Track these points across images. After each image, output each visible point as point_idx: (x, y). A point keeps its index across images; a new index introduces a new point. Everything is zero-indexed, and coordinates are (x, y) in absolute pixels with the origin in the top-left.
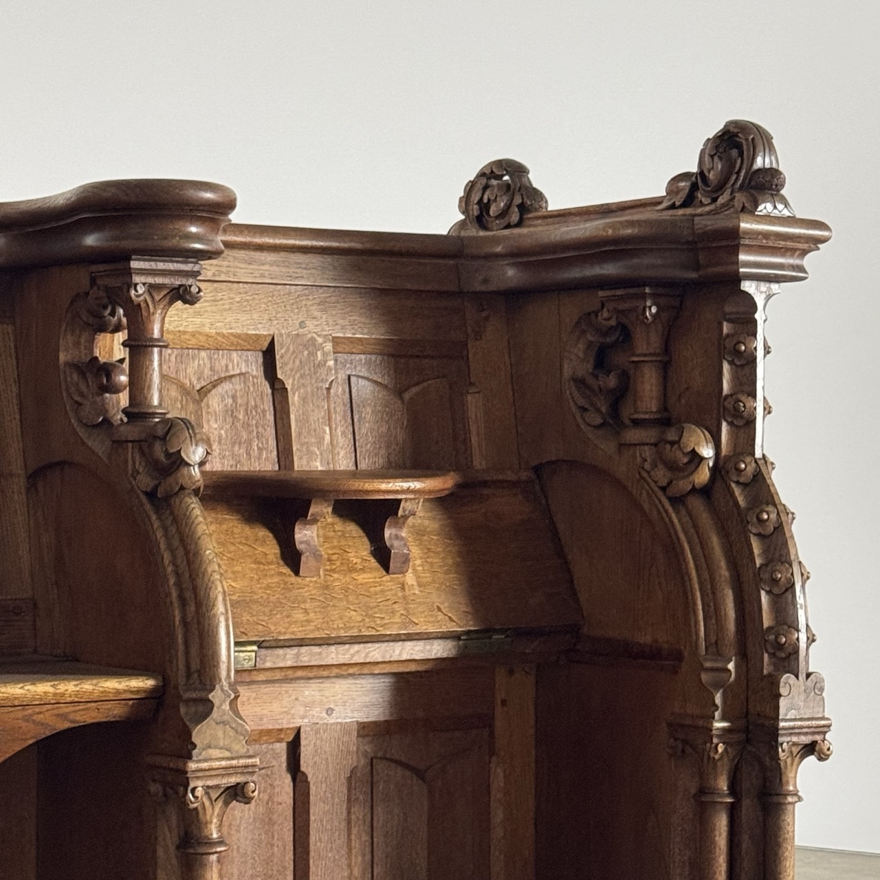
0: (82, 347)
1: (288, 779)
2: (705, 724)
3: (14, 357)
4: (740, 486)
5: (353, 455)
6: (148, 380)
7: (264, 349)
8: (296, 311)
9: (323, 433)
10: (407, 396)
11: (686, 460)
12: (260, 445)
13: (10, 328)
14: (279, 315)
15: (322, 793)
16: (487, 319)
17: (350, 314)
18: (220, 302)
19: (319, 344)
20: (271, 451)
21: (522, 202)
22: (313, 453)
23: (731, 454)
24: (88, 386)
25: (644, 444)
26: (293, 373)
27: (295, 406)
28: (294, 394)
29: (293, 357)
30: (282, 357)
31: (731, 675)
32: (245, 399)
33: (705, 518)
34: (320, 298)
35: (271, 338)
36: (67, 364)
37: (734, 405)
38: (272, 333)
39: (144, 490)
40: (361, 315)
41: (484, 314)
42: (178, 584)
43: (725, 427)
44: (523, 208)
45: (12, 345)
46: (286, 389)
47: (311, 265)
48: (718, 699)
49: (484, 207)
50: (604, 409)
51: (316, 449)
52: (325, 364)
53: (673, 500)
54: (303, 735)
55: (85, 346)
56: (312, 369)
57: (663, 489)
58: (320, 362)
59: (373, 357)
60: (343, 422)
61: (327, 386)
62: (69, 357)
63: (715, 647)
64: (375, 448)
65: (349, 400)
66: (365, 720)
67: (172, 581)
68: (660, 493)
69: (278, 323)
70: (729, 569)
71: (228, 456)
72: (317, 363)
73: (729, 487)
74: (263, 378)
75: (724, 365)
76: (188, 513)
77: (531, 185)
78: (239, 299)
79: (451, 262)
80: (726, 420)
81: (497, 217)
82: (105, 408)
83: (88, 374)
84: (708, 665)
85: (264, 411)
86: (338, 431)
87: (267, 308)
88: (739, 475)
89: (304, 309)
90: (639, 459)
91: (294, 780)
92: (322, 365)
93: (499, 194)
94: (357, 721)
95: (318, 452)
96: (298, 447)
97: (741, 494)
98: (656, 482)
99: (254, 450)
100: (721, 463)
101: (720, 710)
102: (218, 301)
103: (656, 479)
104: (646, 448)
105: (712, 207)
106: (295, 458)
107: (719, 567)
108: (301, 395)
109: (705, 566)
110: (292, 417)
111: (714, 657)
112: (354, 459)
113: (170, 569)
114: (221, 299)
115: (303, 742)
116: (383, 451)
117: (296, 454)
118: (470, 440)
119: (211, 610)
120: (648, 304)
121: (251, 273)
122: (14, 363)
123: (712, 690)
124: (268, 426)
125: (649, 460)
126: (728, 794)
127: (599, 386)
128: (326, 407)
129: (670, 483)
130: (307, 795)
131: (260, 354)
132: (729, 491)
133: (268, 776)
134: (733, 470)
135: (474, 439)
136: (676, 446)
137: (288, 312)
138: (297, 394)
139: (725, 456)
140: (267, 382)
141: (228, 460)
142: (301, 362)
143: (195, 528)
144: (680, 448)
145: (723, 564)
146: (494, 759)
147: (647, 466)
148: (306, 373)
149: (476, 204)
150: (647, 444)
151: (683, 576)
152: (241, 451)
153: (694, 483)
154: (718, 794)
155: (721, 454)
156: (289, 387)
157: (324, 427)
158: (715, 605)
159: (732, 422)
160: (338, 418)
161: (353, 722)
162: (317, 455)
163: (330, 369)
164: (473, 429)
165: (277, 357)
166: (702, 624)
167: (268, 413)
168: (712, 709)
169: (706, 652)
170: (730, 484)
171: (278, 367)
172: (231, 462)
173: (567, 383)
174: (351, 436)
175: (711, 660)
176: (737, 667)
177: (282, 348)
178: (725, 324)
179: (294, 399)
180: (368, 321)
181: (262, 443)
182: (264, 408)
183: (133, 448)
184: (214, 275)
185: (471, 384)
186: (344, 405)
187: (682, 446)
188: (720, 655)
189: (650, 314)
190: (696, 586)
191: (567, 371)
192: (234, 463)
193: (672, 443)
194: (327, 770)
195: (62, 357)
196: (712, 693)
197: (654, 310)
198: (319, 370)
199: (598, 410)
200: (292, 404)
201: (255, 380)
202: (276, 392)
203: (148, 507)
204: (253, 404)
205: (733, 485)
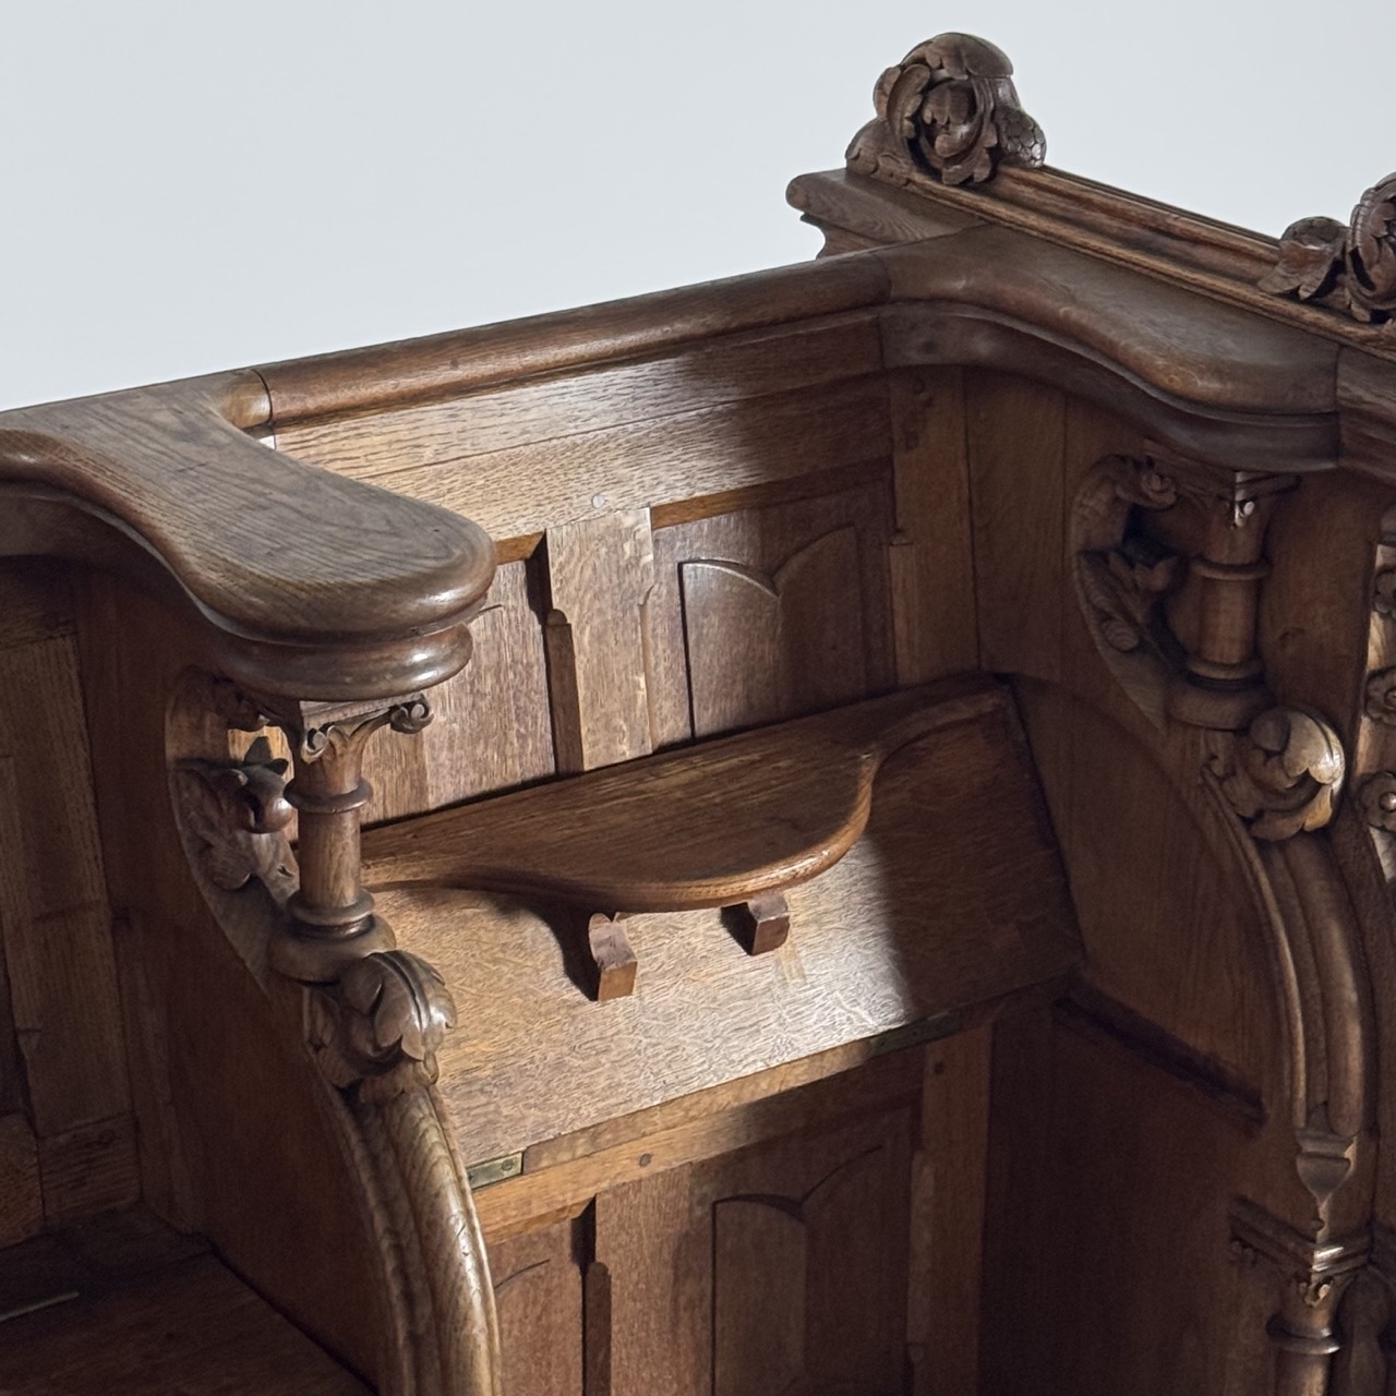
0: (207, 736)
1: (574, 1273)
2: (1300, 1251)
3: (77, 694)
4: (1387, 834)
5: (687, 706)
6: (335, 866)
7: (529, 555)
8: (586, 476)
9: (634, 689)
10: (782, 579)
11: (1290, 785)
12: (522, 730)
13: (68, 644)
14: (556, 493)
15: (631, 1287)
16: (929, 403)
17: (684, 457)
18: (448, 496)
19: (627, 529)
20: (542, 736)
21: (999, 143)
22: (617, 729)
23: (1373, 771)
24: (220, 810)
25: (1216, 729)
26: (581, 593)
27: (585, 655)
28: (582, 633)
29: (580, 564)
30: (560, 571)
31: (1347, 1168)
32: (494, 655)
33: (1319, 891)
34: (628, 442)
35: (541, 537)
36: (179, 761)
37: (1386, 694)
38: (542, 529)
39: (335, 1082)
40: (703, 454)
41: (923, 397)
42: (402, 1271)
43: (1365, 726)
44: (998, 155)
45: (73, 672)
46: (569, 626)
47: (612, 390)
48: (1323, 1208)
49: (923, 132)
50: (1139, 618)
51: (622, 722)
52: (638, 564)
53: (1262, 845)
54: (599, 1208)
55: (212, 734)
56: (614, 578)
57: (1248, 822)
58: (629, 562)
59: (723, 519)
60: (668, 652)
61: (641, 603)
62: (184, 751)
63: (1325, 1112)
64: (725, 685)
65: (679, 609)
66: (704, 1157)
67: (390, 1266)
68: (1240, 829)
69: (553, 508)
70: (1358, 988)
71: (466, 766)
72: (622, 564)
73: (1367, 834)
74: (527, 608)
75: (1372, 621)
76: (416, 1143)
77: (1017, 104)
78: (482, 482)
79: (867, 318)
80: (1367, 714)
81: (950, 161)
82: (253, 854)
83: (219, 793)
84: (1309, 1147)
85: (529, 666)
86: (661, 669)
87: (534, 486)
88: (1384, 817)
89: (600, 469)
90: (1203, 752)
91: (584, 1272)
92: (632, 567)
93: (952, 119)
94: (691, 1163)
95: (625, 728)
96: (590, 725)
97: (1387, 851)
98: (1233, 804)
99: (512, 744)
100: (1354, 787)
101: (1326, 1225)
102: (444, 496)
103: (1233, 800)
104: (1219, 735)
105: (1371, 332)
106: (585, 747)
107: (1341, 985)
108: (595, 632)
109: (1313, 970)
110: (580, 674)
111: (1321, 1134)
112: (687, 711)
113: (385, 1244)
114: (449, 491)
115: (599, 1219)
116: (739, 687)
117: (586, 738)
118: (893, 628)
119: (462, 1329)
120: (1239, 497)
121: (505, 433)
122: (79, 703)
123: (1314, 1193)
124: (536, 693)
125: (1222, 757)
126: (1329, 1337)
127: (1134, 581)
128: (640, 641)
129: (1260, 814)
130: (605, 1294)
131: (520, 565)
132: (1367, 844)
133: (540, 1277)
134: (1375, 807)
135: (900, 624)
136: (1274, 760)
137: (572, 484)
138: (588, 628)
139: (1363, 775)
140: (533, 613)
141: (467, 775)
142: (594, 569)
143: (431, 1169)
144: (1282, 766)
145: (1348, 978)
146: (919, 1157)
147: (1218, 768)
148: (605, 588)
149: (908, 118)
150: (1220, 730)
151: (1273, 985)
152: (490, 752)
153: (1304, 825)
154: (1312, 1339)
155: (1356, 769)
156: (572, 620)
157: (636, 678)
158: (1327, 1040)
159: (1380, 719)
160: (660, 647)
161: (684, 1165)
162: (624, 732)
163: (646, 569)
164: (899, 605)
165: (552, 571)
166: (1302, 1077)
167: (536, 668)
168: (1314, 1224)
169: (1307, 1122)
170: (1368, 831)
171: (554, 589)
172: (473, 776)
173: (1074, 559)
174: (682, 674)
175: (1318, 1139)
176: (1360, 1153)
177: (560, 553)
178: (1380, 548)
179: (582, 640)
180: (714, 464)
181: (526, 728)
182: (528, 662)
183: (311, 995)
184: (437, 453)
185: (898, 531)
186: (672, 619)
187: (1286, 763)
188: (1333, 1131)
189: (1240, 517)
190: (1298, 1013)
191: (1076, 537)
192: (477, 776)
193: (1269, 754)
194: (640, 1249)
195: (171, 751)
196: (1315, 1199)
197: (1248, 508)
198: (627, 575)
199: (1129, 618)
200: (579, 652)
201: (512, 615)
202: (549, 631)
203: (343, 1114)
204: (509, 660)
205: (1375, 833)
